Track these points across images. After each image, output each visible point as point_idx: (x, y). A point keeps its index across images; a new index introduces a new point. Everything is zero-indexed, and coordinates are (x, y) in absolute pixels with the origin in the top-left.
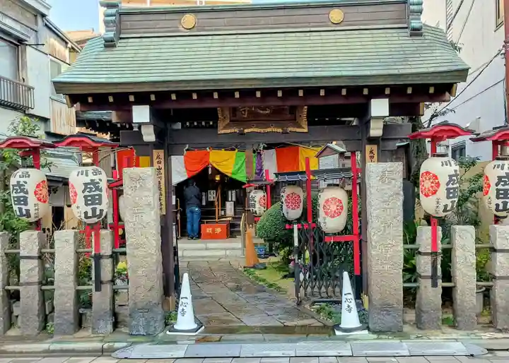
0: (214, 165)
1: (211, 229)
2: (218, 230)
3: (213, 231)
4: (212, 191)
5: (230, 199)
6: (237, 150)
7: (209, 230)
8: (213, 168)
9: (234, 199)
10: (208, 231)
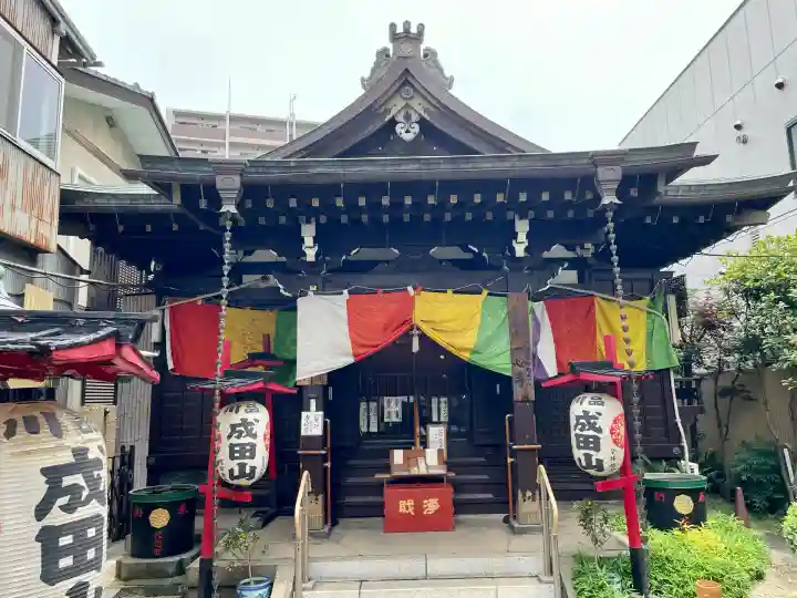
0: (426, 328)
1: (410, 503)
2: (432, 506)
3: (419, 508)
4: (393, 399)
5: (435, 419)
6: (485, 292)
7: (406, 506)
8: (423, 337)
9: (444, 417)
10: (402, 510)
